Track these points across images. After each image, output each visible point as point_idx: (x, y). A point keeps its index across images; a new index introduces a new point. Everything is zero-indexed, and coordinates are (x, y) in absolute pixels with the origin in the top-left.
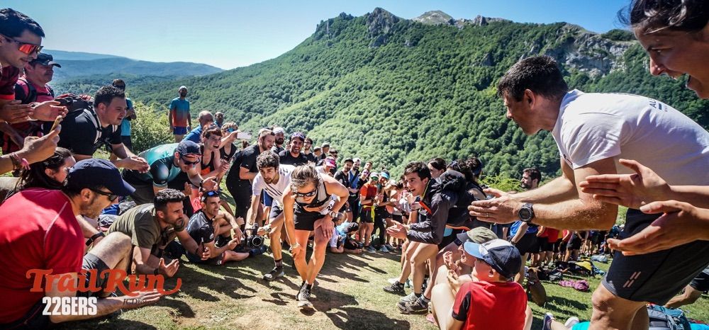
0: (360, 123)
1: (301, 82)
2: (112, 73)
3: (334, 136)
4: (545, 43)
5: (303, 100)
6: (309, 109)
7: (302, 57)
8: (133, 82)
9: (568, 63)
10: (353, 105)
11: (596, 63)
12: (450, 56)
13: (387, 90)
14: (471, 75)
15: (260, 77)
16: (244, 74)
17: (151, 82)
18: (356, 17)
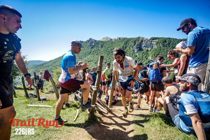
4: (136, 43)
9: (143, 47)
11: (150, 46)
12: (112, 49)
13: (97, 61)
15: (58, 62)
16: (53, 62)
18: (84, 41)
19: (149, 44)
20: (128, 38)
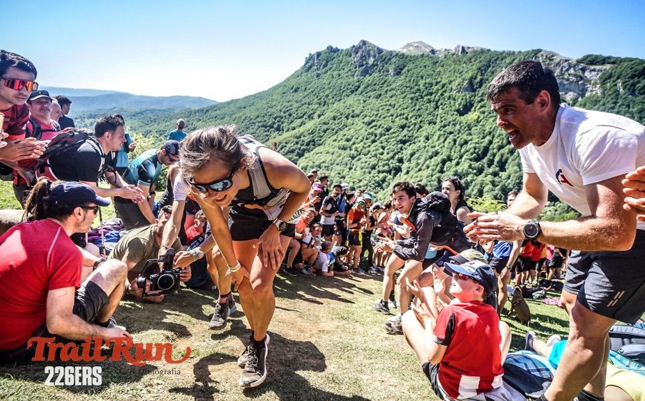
0: (348, 150)
1: (292, 111)
2: (114, 108)
3: (323, 162)
5: (294, 129)
6: (300, 137)
7: (292, 88)
8: (134, 116)
10: (341, 133)
11: (572, 87)
12: (432, 84)
13: (373, 118)
14: (452, 102)
15: (253, 108)
16: (238, 105)
17: (150, 115)
18: (342, 50)
19: (572, 79)
20: (495, 51)
